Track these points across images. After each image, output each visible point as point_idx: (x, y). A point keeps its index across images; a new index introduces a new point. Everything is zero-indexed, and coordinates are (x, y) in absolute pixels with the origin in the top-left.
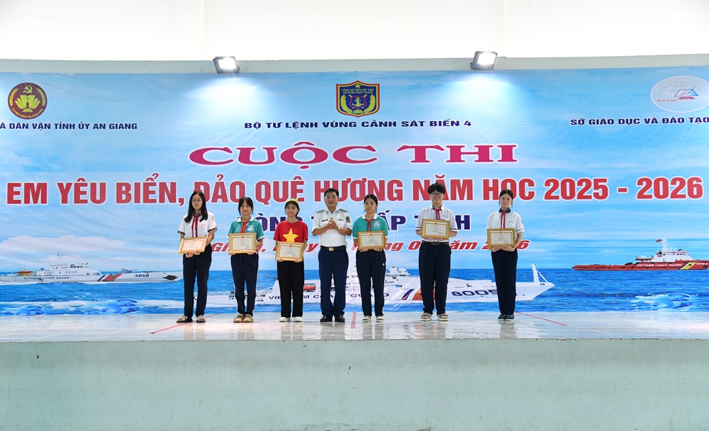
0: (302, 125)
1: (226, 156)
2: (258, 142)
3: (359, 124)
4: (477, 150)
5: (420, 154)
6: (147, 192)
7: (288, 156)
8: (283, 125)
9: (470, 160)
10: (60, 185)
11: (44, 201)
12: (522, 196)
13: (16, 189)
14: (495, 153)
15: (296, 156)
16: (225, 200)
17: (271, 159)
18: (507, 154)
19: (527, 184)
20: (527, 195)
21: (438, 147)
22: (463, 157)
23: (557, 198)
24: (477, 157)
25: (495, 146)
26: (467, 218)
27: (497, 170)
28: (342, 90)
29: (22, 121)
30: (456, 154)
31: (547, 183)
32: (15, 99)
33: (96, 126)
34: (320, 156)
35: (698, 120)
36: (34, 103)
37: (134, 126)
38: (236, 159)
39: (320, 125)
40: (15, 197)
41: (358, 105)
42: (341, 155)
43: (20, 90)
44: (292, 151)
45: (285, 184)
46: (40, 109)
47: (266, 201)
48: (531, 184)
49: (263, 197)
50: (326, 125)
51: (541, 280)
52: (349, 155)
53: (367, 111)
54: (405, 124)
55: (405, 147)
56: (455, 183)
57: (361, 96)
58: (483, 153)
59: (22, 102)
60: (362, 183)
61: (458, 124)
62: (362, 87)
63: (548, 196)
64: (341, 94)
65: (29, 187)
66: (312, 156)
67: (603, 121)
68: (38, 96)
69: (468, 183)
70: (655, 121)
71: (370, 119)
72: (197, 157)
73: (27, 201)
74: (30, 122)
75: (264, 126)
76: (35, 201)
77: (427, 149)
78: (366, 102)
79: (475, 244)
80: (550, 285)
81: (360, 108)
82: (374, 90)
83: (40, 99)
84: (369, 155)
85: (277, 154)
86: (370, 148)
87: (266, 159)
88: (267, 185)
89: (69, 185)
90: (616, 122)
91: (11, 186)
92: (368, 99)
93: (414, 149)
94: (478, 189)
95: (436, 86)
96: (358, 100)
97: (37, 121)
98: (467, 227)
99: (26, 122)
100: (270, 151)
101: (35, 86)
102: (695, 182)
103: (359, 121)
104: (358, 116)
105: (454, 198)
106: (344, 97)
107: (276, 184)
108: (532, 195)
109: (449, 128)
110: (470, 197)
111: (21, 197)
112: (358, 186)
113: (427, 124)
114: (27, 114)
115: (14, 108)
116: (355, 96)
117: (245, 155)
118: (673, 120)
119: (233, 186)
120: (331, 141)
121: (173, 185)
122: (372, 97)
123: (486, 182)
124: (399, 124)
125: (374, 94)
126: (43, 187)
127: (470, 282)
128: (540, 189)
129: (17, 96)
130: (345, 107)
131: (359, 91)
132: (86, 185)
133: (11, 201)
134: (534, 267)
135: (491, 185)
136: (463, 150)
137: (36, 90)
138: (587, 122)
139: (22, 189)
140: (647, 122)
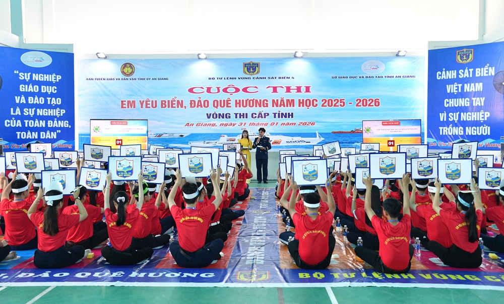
0: (230, 78)
1: (202, 90)
2: (214, 85)
3: (252, 78)
4: (296, 88)
5: (275, 89)
6: (172, 104)
7: (225, 90)
8: (223, 79)
9: (293, 92)
10: (140, 101)
11: (134, 107)
12: (313, 105)
13: (124, 103)
14: (303, 89)
15: (228, 90)
16: (202, 107)
17: (219, 91)
18: (308, 89)
19: (315, 101)
20: (315, 105)
21: (282, 87)
22: (291, 91)
23: (326, 106)
24: (296, 91)
25: (303, 87)
26: (292, 114)
27: (304, 95)
28: (245, 65)
29: (126, 77)
30: (288, 89)
31: (323, 101)
32: (123, 69)
33: (153, 79)
34: (237, 90)
35: (379, 77)
36: (130, 70)
37: (167, 79)
38: (206, 92)
39: (237, 78)
40: (124, 106)
41: (252, 71)
42: (245, 90)
43: (125, 65)
44: (227, 88)
45: (224, 101)
46: (133, 72)
47: (217, 107)
48: (316, 101)
49: (216, 106)
50: (239, 79)
51: (319, 137)
52: (248, 90)
53: (255, 73)
54: (269, 78)
55: (269, 87)
56: (288, 101)
57: (252, 67)
58: (299, 89)
59: (126, 70)
60: (253, 101)
61: (289, 78)
62: (253, 64)
63: (323, 105)
64: (245, 67)
65: (129, 102)
66: (234, 90)
67: (344, 77)
68: (132, 68)
69: (293, 101)
70: (363, 77)
71: (256, 76)
72: (191, 90)
73: (128, 107)
74: (129, 78)
75: (216, 79)
76: (131, 107)
77: (278, 88)
78: (255, 70)
79: (295, 124)
80: (323, 139)
81: (252, 72)
82: (258, 65)
83: (132, 69)
84: (256, 90)
85: (221, 90)
86: (256, 87)
87: (217, 91)
88: (217, 101)
89: (143, 101)
90: (349, 77)
91: (122, 102)
92: (255, 68)
93: (272, 88)
94: (296, 103)
95: (281, 64)
96: (251, 69)
97: (131, 77)
98: (292, 117)
99: (127, 77)
100: (218, 88)
101: (130, 64)
102: (377, 100)
103: (252, 77)
104: (251, 75)
105: (287, 106)
106: (246, 68)
107: (221, 101)
108: (317, 105)
109: (286, 79)
110: (293, 106)
111: (126, 106)
112: (251, 102)
113: (277, 78)
114: (128, 75)
115: (123, 72)
116: (250, 67)
117: (209, 90)
118: (370, 77)
119: (204, 102)
120: (241, 84)
121: (182, 101)
122: (257, 68)
123: (299, 100)
124: (267, 78)
125: (258, 66)
126: (134, 102)
127: (293, 138)
128: (320, 103)
129: (124, 68)
130: (247, 72)
131: (252, 66)
132: (150, 101)
133: (122, 107)
134: (317, 132)
135: (301, 101)
136: (291, 88)
137: (131, 66)
138: (338, 77)
139: (126, 103)
140: (360, 78)
